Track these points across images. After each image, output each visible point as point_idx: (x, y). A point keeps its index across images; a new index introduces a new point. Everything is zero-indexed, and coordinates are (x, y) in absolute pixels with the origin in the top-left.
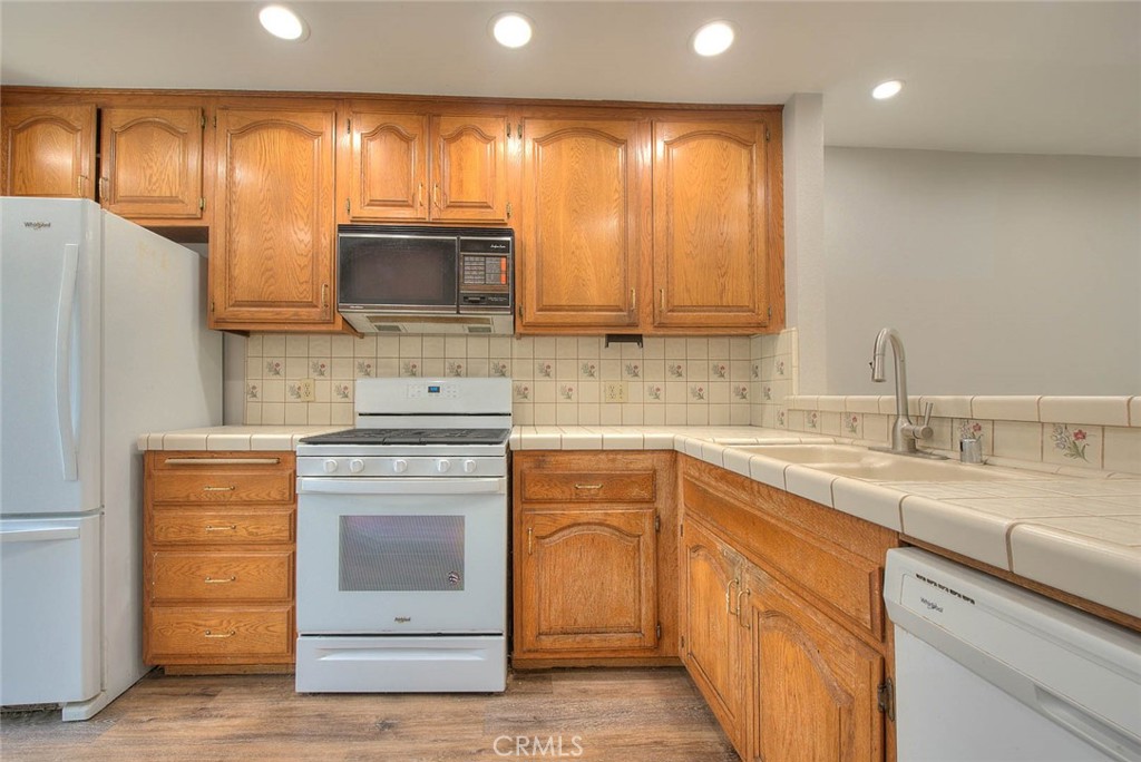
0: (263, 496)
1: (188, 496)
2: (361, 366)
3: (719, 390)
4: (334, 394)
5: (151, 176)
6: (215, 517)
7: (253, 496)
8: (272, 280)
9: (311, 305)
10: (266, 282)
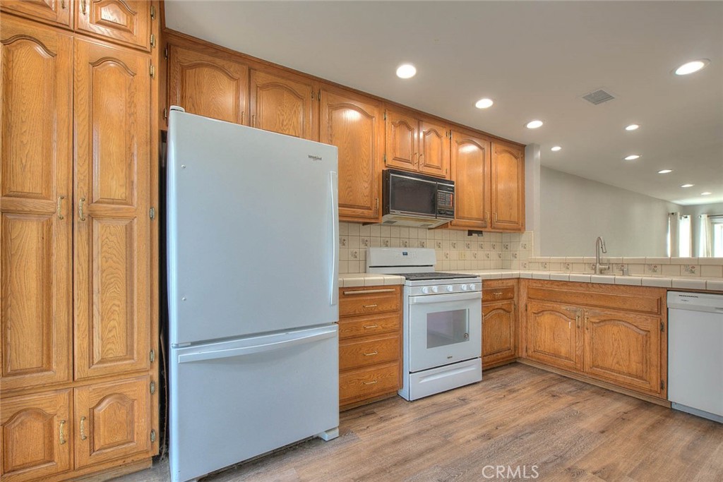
0: (389, 308)
1: (355, 311)
2: (363, 240)
3: (494, 254)
4: (350, 256)
5: (283, 121)
6: (367, 321)
7: (384, 309)
8: (351, 194)
9: (369, 209)
10: (348, 194)
